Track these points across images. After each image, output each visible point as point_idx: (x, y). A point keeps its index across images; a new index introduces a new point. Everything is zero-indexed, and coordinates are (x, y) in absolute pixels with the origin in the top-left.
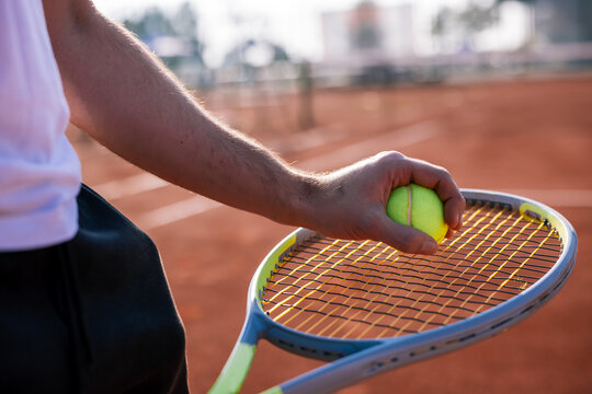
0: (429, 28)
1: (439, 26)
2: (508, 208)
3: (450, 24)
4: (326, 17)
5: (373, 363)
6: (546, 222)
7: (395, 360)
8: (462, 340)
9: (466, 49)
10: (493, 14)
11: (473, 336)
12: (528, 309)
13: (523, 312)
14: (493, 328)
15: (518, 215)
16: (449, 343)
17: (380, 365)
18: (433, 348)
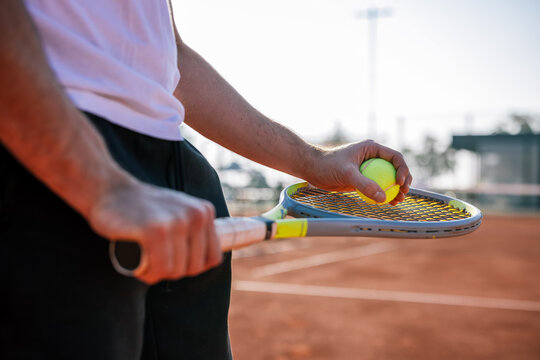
2: (441, 202)
5: (358, 227)
6: (465, 210)
7: (370, 229)
8: (409, 231)
11: (416, 232)
12: (448, 231)
13: (445, 231)
14: (427, 232)
15: (447, 205)
16: (401, 230)
17: (361, 229)
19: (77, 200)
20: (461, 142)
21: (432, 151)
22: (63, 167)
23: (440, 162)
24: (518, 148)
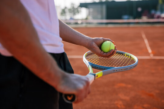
5: (114, 70)
11: (127, 69)
13: (133, 67)
14: (130, 68)
15: (125, 55)
18: (122, 70)
19: (52, 83)
20: (82, 5)
21: (73, 7)
22: (49, 75)
23: (76, 11)
24: (99, 6)
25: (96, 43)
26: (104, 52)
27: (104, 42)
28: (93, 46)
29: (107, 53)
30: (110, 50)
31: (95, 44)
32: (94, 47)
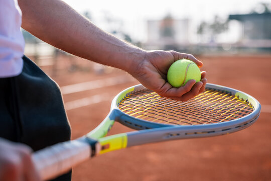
0: (196, 30)
1: (200, 30)
2: (230, 94)
3: (206, 29)
4: (149, 23)
5: (168, 134)
6: (247, 100)
7: (178, 134)
8: (209, 132)
9: (212, 41)
10: (225, 26)
11: (214, 132)
12: (238, 127)
13: (236, 127)
14: (223, 130)
15: (234, 97)
16: (203, 132)
17: (171, 135)
18: (196, 133)
25: (152, 64)
26: (173, 87)
27: (175, 61)
28: (143, 69)
29: (178, 88)
30: (186, 81)
31: (151, 66)
32: (145, 73)
